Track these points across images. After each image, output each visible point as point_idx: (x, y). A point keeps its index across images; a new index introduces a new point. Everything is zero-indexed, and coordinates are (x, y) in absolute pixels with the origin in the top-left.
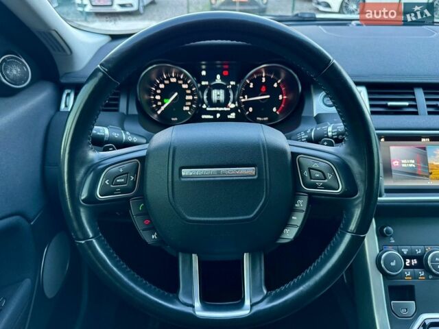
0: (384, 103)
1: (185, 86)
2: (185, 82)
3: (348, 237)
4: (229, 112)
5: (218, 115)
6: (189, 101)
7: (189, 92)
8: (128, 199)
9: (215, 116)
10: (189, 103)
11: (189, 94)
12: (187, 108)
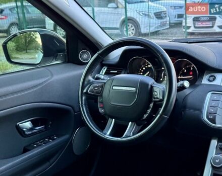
3: (159, 115)
8: (97, 96)
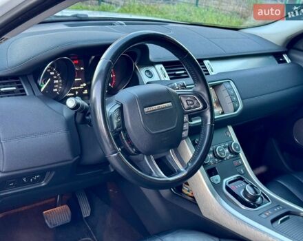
0: (173, 73)
1: (52, 73)
2: (52, 71)
4: (83, 90)
5: (77, 93)
6: (56, 84)
7: (55, 77)
9: (75, 93)
10: (57, 86)
11: (56, 79)
12: (56, 90)
